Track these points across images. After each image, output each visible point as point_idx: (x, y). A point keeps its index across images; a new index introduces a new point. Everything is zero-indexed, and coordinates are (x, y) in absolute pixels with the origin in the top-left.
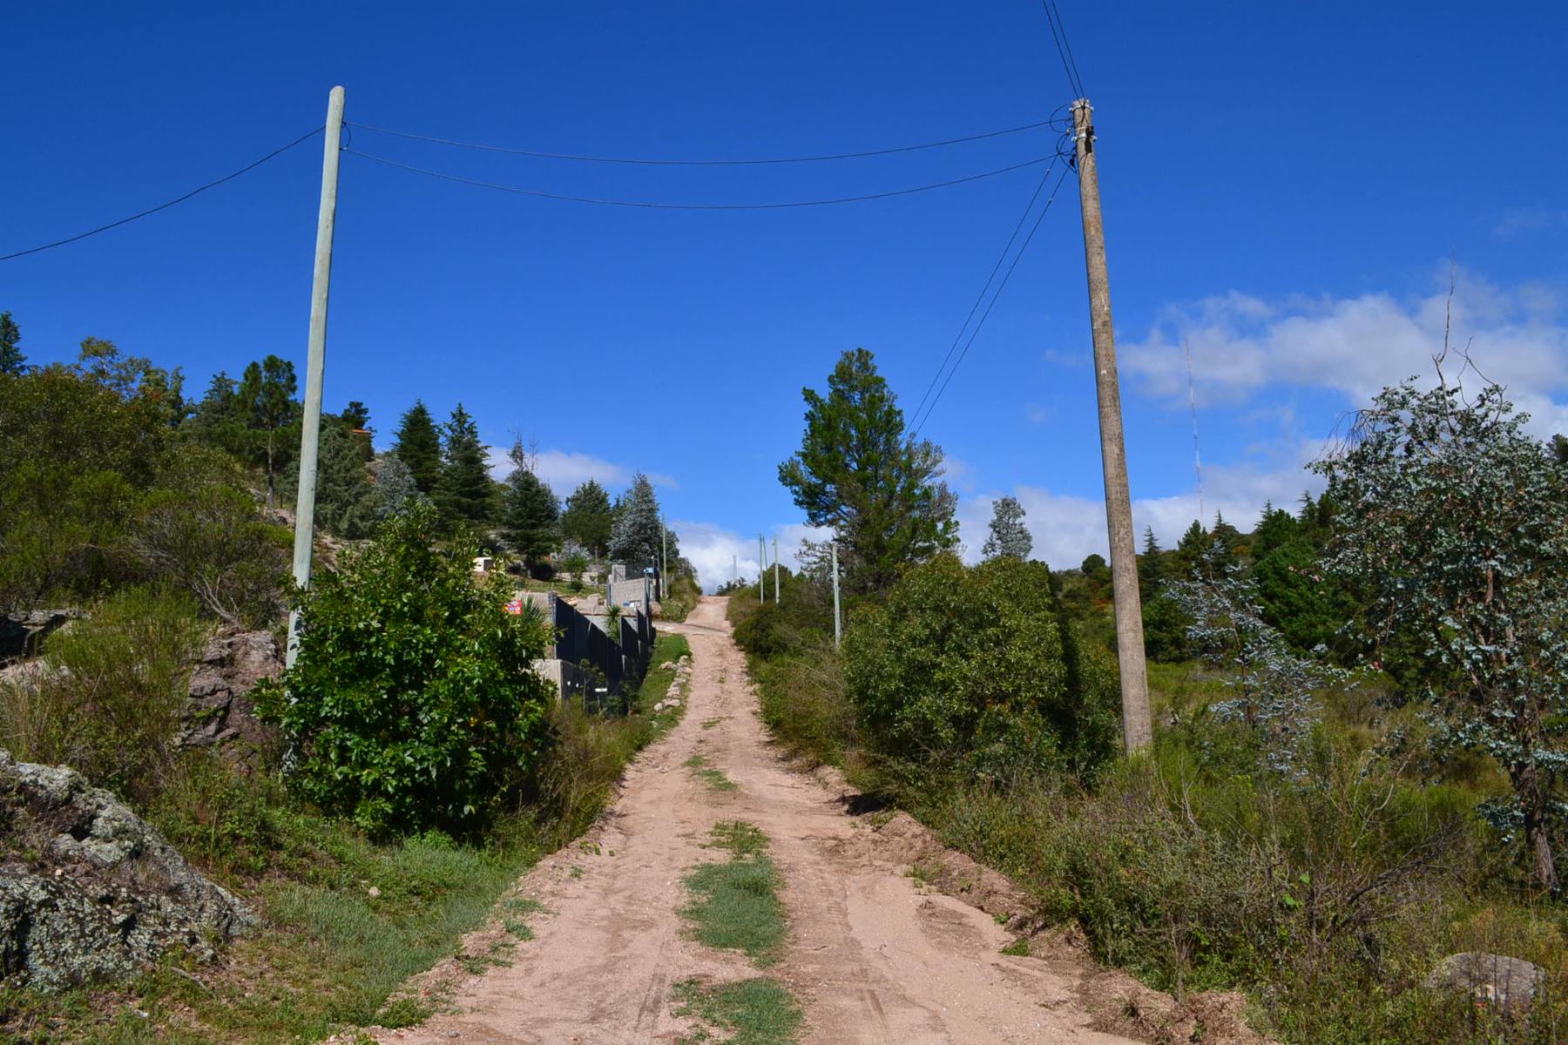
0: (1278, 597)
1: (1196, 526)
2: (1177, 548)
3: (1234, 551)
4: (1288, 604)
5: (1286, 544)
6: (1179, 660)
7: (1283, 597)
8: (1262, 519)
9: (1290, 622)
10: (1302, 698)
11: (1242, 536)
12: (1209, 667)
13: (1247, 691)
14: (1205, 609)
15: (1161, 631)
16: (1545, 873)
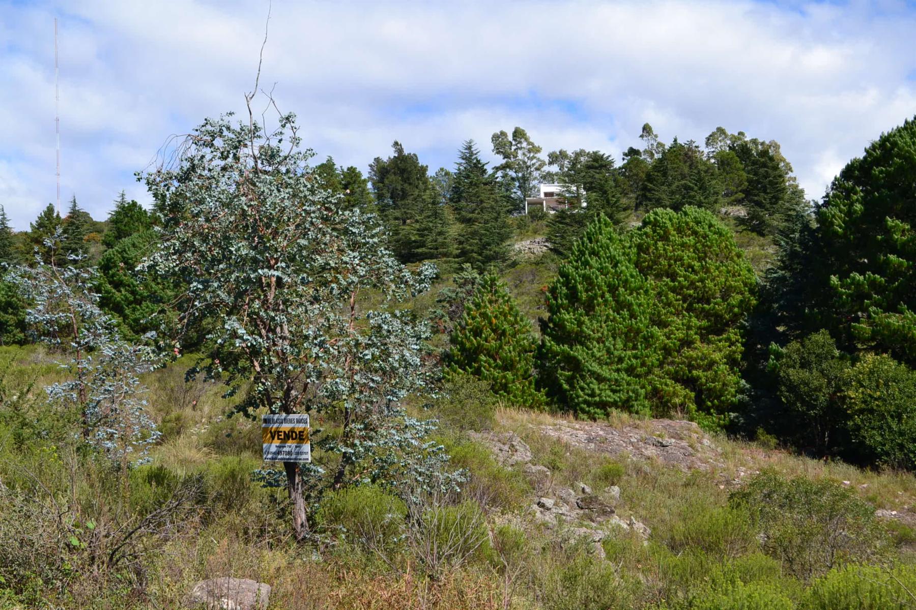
0: (124, 285)
1: (50, 210)
2: (29, 230)
3: (86, 237)
4: (133, 293)
5: (135, 235)
6: (21, 343)
7: (129, 286)
8: (116, 209)
9: (134, 310)
10: (131, 381)
11: (95, 224)
12: (51, 351)
13: (81, 374)
14: (45, 294)
15: (7, 313)
16: (299, 522)
